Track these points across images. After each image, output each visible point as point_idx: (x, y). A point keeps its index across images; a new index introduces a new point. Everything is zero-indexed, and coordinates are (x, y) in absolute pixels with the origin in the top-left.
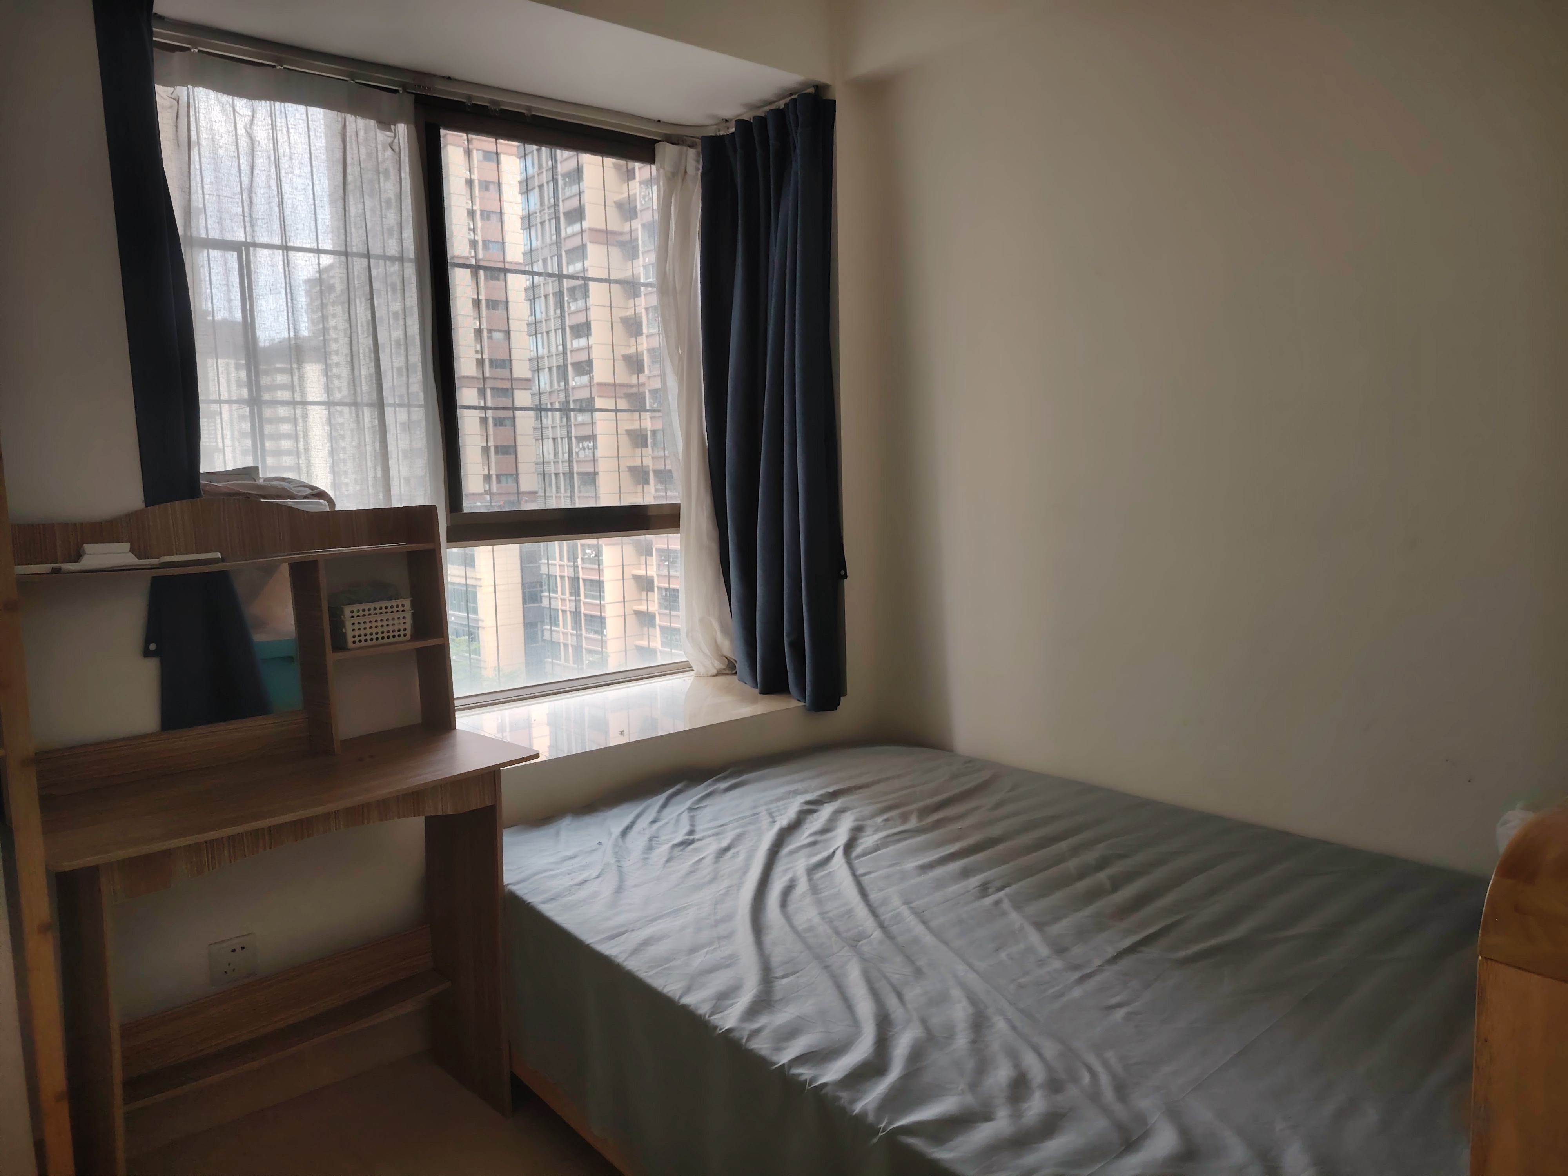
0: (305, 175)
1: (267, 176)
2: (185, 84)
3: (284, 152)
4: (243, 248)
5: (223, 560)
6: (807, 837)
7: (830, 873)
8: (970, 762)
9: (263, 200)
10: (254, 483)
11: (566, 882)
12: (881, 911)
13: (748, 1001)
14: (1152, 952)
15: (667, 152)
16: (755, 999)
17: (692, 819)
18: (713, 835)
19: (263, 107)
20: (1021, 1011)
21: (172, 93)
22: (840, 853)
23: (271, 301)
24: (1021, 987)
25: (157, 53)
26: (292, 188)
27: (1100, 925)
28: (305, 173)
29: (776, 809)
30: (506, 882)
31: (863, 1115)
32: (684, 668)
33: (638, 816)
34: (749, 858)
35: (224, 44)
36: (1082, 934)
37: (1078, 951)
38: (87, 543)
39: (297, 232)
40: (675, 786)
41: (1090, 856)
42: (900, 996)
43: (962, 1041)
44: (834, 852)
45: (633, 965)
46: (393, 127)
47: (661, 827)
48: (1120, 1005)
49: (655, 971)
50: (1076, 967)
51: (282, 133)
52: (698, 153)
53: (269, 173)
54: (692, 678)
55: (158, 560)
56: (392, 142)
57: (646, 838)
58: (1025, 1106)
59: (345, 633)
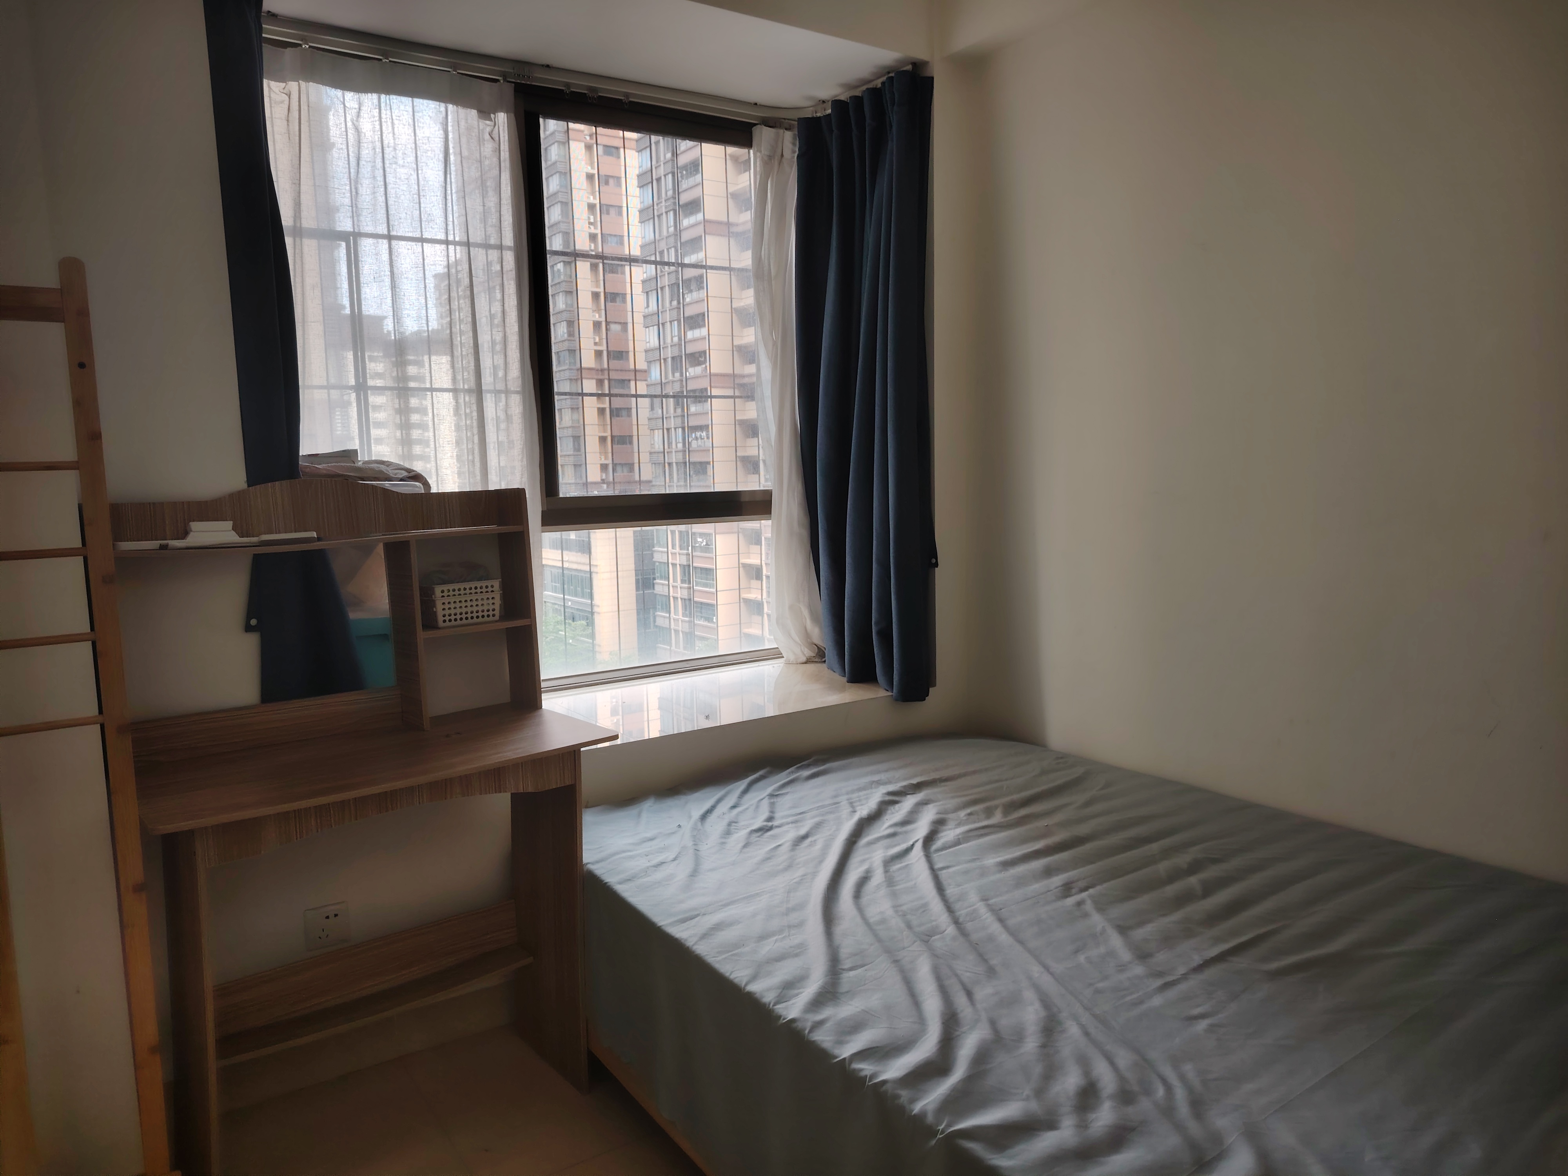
0: (408, 164)
1: (372, 167)
2: (296, 80)
3: (389, 143)
4: (351, 238)
5: (319, 539)
6: (887, 828)
7: (907, 865)
8: (1062, 758)
9: (368, 190)
10: (353, 465)
11: (643, 863)
12: (956, 906)
13: (813, 992)
14: (1241, 962)
15: (764, 135)
16: (820, 990)
17: (772, 805)
18: (792, 823)
19: (369, 99)
20: (1095, 1016)
21: (284, 89)
22: (919, 846)
23: (375, 288)
24: (1098, 991)
25: (267, 49)
26: (396, 178)
27: (1187, 931)
28: (408, 163)
29: (857, 799)
30: (585, 860)
31: (922, 1115)
32: (774, 654)
33: (719, 801)
34: (827, 847)
35: (332, 38)
36: (1167, 940)
37: (1161, 957)
38: (194, 521)
39: (400, 221)
40: (758, 772)
41: (1182, 860)
42: (969, 994)
43: (1031, 1045)
44: (913, 845)
45: (702, 949)
46: (492, 116)
47: (741, 812)
48: (1203, 1016)
49: (724, 956)
50: (1160, 974)
51: (387, 125)
52: (794, 135)
53: (374, 164)
54: (782, 665)
55: (257, 538)
56: (492, 131)
57: (725, 822)
58: (1092, 1116)
59: (435, 613)
